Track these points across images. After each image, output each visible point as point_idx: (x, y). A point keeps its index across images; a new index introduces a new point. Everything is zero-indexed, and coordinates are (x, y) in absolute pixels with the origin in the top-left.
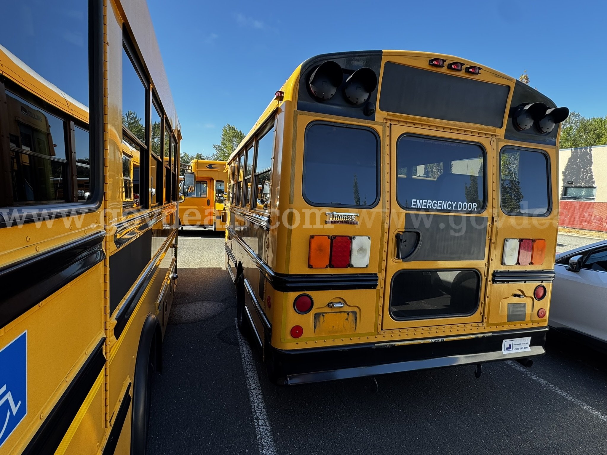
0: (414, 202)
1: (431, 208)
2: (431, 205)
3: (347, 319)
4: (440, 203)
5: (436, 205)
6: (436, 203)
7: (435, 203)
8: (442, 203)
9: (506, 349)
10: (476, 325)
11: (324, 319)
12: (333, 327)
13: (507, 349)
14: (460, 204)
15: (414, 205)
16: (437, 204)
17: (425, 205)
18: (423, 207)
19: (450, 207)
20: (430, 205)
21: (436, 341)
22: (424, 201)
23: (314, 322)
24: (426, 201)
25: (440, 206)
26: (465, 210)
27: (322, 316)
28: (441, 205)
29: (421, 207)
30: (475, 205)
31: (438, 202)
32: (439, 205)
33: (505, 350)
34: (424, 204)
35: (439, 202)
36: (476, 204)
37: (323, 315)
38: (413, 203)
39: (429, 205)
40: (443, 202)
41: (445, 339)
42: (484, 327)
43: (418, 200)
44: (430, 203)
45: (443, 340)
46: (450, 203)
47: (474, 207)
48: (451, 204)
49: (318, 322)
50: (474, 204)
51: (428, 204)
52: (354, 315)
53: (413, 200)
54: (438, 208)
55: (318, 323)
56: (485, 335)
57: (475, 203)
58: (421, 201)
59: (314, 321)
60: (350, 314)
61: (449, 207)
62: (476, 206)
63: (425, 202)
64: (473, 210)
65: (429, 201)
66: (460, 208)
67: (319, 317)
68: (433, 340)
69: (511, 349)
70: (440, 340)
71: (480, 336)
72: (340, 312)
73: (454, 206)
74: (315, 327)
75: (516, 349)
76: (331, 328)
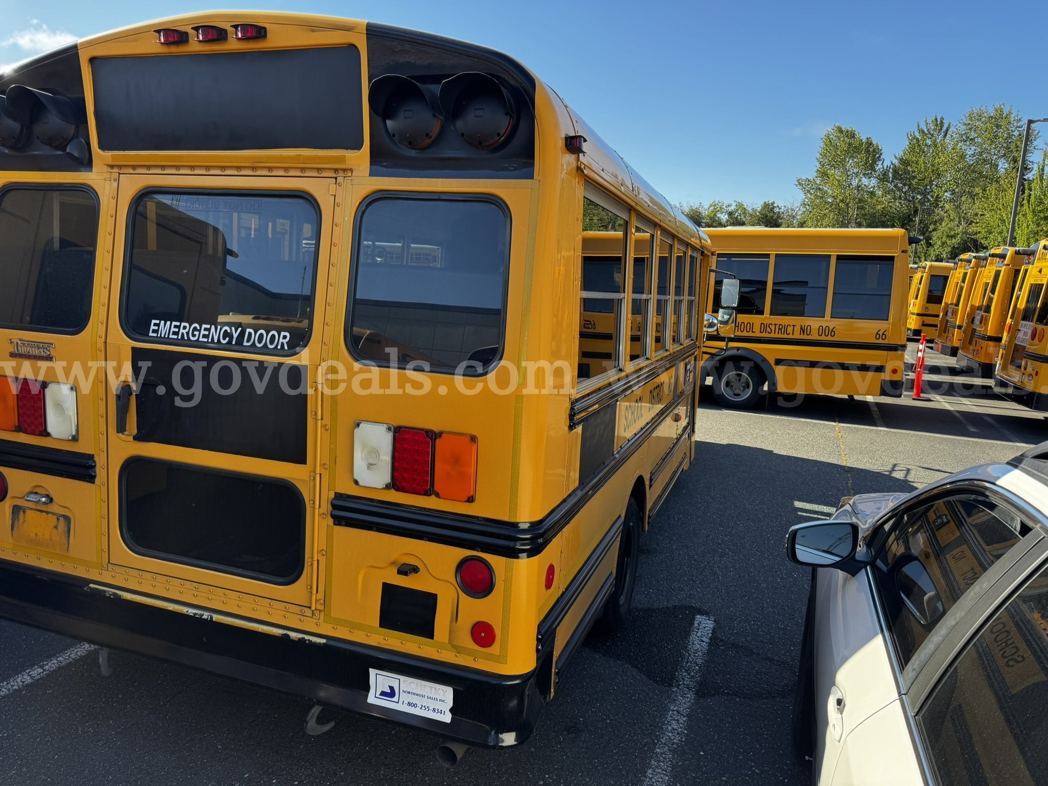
0: (155, 325)
1: (186, 338)
2: (188, 333)
3: (56, 527)
4: (206, 329)
5: (196, 333)
6: (198, 328)
7: (195, 329)
8: (209, 330)
9: (380, 695)
10: (297, 609)
11: (24, 518)
12: (36, 534)
13: (383, 694)
14: (250, 334)
15: (154, 331)
16: (200, 331)
17: (174, 333)
18: (171, 336)
19: (227, 339)
20: (185, 331)
21: (195, 614)
22: (174, 323)
23: (12, 520)
24: (178, 324)
25: (204, 336)
26: (259, 345)
27: (22, 513)
28: (207, 333)
29: (166, 336)
30: (285, 337)
31: (201, 327)
32: (203, 332)
33: (378, 695)
34: (173, 329)
35: (204, 326)
36: (288, 334)
37: (24, 512)
38: (152, 327)
39: (183, 333)
40: (213, 327)
41: (216, 618)
42: (315, 621)
43: (163, 322)
44: (185, 328)
45: (212, 618)
46: (226, 331)
47: (281, 340)
48: (229, 331)
49: (17, 520)
50: (283, 334)
51: (182, 331)
52: (66, 524)
53: (154, 321)
54: (201, 339)
55: (16, 522)
56: (307, 637)
57: (284, 331)
58: (168, 323)
59: (11, 517)
60: (61, 519)
61: (224, 339)
62: (287, 339)
63: (175, 327)
64: (279, 347)
65: (183, 324)
66: (248, 341)
67: (18, 513)
68: (191, 611)
69: (395, 699)
70: (206, 615)
71: (293, 635)
72: (47, 513)
73: (235, 335)
74: (12, 529)
75: (409, 704)
76: (33, 535)
